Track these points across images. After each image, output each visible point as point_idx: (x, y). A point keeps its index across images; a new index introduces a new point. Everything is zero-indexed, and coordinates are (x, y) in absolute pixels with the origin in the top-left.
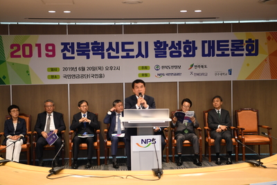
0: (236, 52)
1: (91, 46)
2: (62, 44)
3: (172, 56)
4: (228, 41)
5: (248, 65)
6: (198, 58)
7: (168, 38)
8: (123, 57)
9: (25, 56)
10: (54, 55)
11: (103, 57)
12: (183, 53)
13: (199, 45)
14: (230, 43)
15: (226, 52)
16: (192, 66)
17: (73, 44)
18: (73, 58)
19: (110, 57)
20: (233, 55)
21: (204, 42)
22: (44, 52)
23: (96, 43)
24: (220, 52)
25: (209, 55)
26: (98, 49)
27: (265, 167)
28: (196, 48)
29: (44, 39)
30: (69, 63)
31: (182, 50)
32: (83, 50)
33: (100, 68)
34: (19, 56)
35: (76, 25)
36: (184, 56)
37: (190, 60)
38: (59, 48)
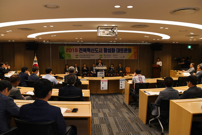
3: (108, 52)
4: (123, 49)
5: (129, 55)
6: (116, 53)
7: (108, 47)
8: (95, 52)
9: (70, 52)
10: (77, 52)
11: (90, 52)
13: (116, 49)
15: (123, 52)
16: (114, 55)
17: (82, 49)
18: (82, 52)
19: (92, 52)
20: (125, 52)
22: (74, 51)
23: (88, 48)
24: (121, 52)
25: (118, 52)
26: (89, 50)
29: (75, 47)
30: (81, 54)
32: (85, 50)
33: (89, 55)
34: (68, 52)
36: (112, 52)
38: (78, 50)
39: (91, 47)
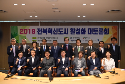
2: (38, 29)
3: (77, 34)
4: (97, 29)
5: (105, 38)
6: (86, 35)
7: (75, 27)
8: (59, 34)
9: (25, 33)
10: (34, 33)
11: (52, 34)
12: (81, 33)
14: (98, 30)
15: (97, 33)
16: (84, 38)
17: (41, 29)
18: (41, 34)
19: (54, 34)
20: (100, 34)
21: (89, 29)
22: (31, 32)
23: (49, 29)
24: (95, 33)
25: (90, 34)
26: (50, 31)
27: (100, 78)
28: (86, 31)
29: (31, 27)
30: (40, 36)
31: (81, 32)
32: (45, 31)
33: (51, 38)
34: (23, 33)
35: (43, 22)
36: (81, 34)
37: (83, 36)
38: (36, 30)
39: (53, 27)
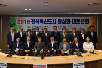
0: (82, 23)
1: (40, 20)
2: (32, 20)
3: (63, 23)
5: (86, 26)
8: (49, 24)
9: (21, 23)
10: (29, 23)
11: (43, 24)
12: (66, 23)
13: (71, 20)
14: (80, 20)
15: (79, 23)
16: (69, 26)
17: (35, 20)
18: (35, 24)
19: (45, 24)
20: (81, 23)
21: (73, 20)
22: (26, 22)
23: (41, 19)
24: (77, 23)
25: (74, 23)
26: (42, 21)
27: (82, 57)
28: (70, 21)
29: (27, 19)
30: (33, 25)
32: (37, 22)
33: (42, 27)
34: (20, 23)
36: (67, 23)
37: (68, 25)
39: (44, 18)
